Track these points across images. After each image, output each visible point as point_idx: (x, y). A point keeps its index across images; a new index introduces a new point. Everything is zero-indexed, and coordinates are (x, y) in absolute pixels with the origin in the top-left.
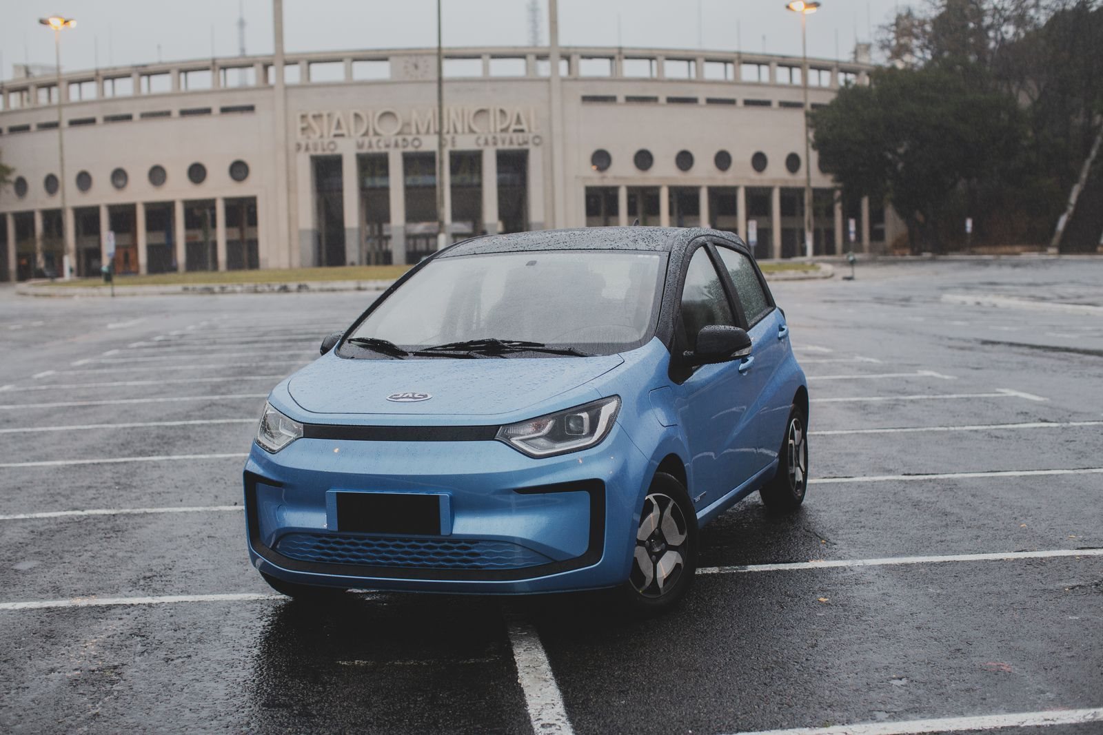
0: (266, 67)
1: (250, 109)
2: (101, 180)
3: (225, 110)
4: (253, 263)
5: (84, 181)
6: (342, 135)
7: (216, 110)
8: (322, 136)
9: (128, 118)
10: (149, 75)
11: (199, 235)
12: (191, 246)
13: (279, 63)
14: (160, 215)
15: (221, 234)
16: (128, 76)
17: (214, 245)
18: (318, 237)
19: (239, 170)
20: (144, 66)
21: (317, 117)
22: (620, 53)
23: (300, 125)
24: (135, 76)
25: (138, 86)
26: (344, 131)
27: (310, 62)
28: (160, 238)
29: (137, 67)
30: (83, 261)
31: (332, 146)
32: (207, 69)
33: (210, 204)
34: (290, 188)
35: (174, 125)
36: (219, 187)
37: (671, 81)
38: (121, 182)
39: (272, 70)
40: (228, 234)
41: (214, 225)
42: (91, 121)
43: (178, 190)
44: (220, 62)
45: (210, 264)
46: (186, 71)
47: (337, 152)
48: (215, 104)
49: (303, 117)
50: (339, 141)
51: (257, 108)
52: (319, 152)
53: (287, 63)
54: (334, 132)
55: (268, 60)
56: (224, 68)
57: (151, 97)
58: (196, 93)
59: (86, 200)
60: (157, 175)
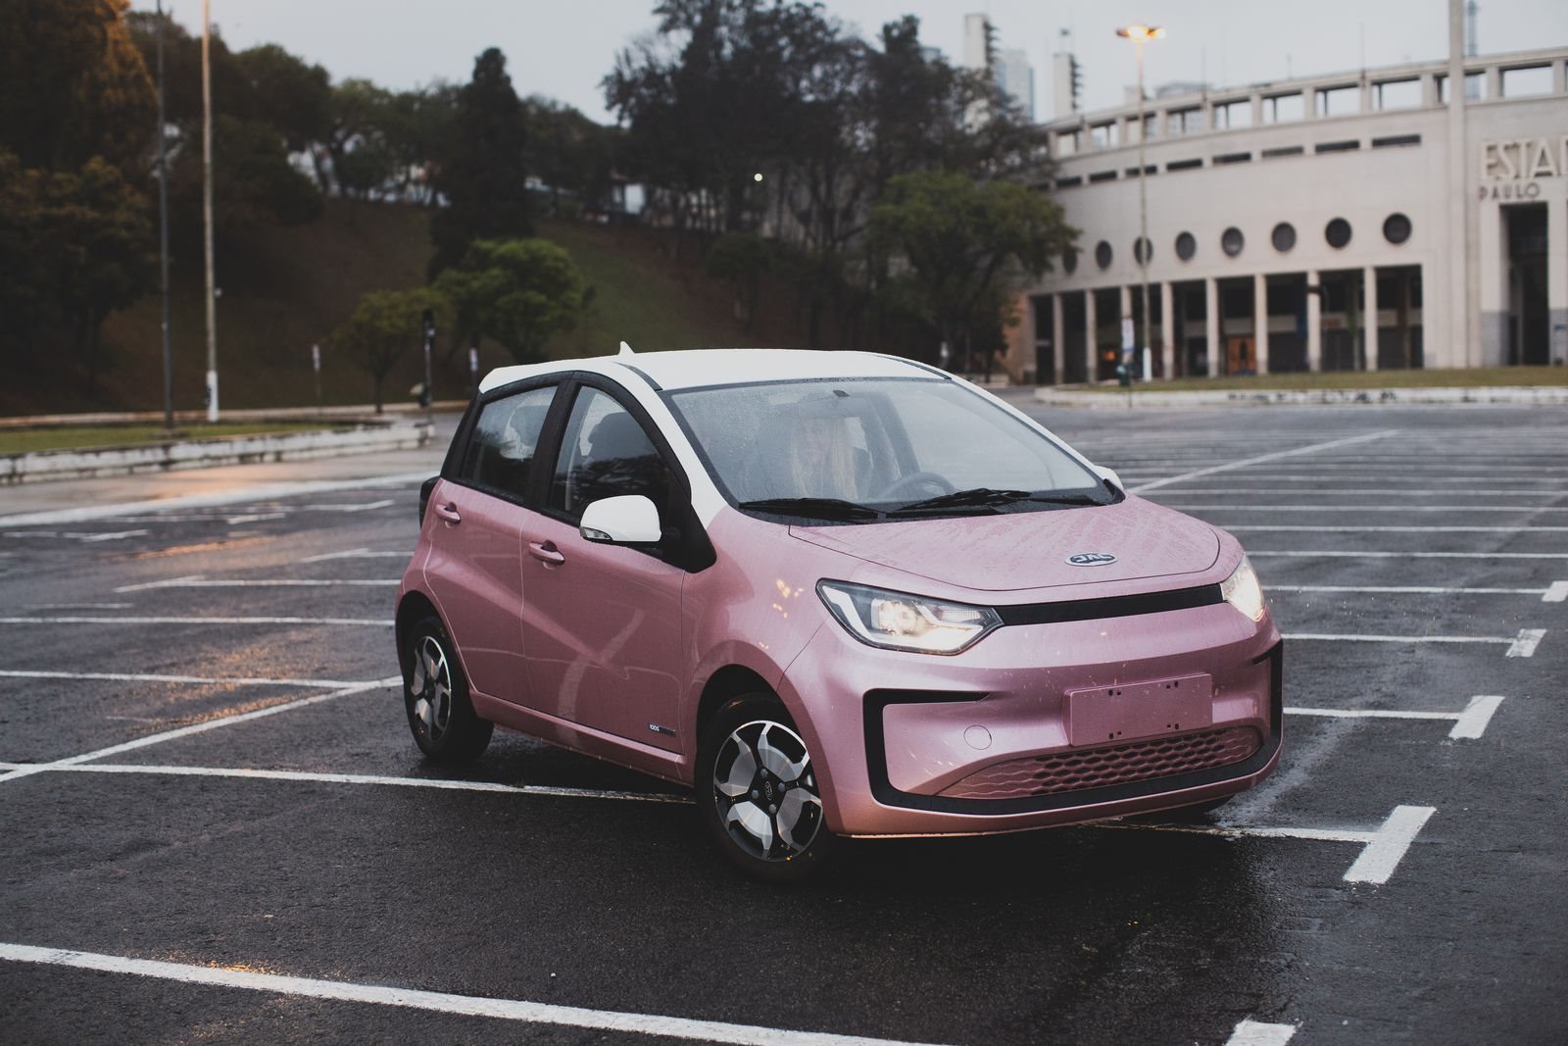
0: (1439, 79)
1: (1414, 140)
2: (1208, 244)
3: (1378, 143)
4: (1416, 359)
5: (1185, 245)
6: (1549, 174)
7: (1366, 144)
8: (1517, 177)
9: (1245, 157)
10: (1274, 97)
11: (1342, 320)
12: (1329, 336)
13: (1456, 74)
14: (1287, 291)
15: (1370, 319)
16: (1245, 100)
17: (1362, 333)
18: (1510, 322)
19: (1397, 228)
20: (1267, 85)
21: (1513, 147)
23: (1485, 161)
24: (1255, 99)
25: (1259, 114)
26: (1551, 168)
27: (1503, 70)
28: (1287, 325)
29: (1256, 86)
30: (1185, 358)
31: (1532, 191)
32: (1354, 86)
33: (1355, 276)
34: (1471, 250)
35: (1311, 166)
36: (1368, 252)
38: (1234, 247)
39: (1446, 83)
40: (1379, 318)
41: (1362, 306)
42: (1196, 164)
43: (1312, 257)
44: (1375, 76)
45: (1357, 364)
46: (1325, 90)
47: (1540, 198)
48: (1365, 135)
49: (1491, 149)
50: (1541, 181)
51: (1424, 140)
52: (1513, 200)
53: (1471, 73)
54: (1535, 169)
55: (1440, 69)
56: (1379, 83)
57: (1277, 127)
58: (1338, 120)
59: (1188, 272)
60: (1284, 237)
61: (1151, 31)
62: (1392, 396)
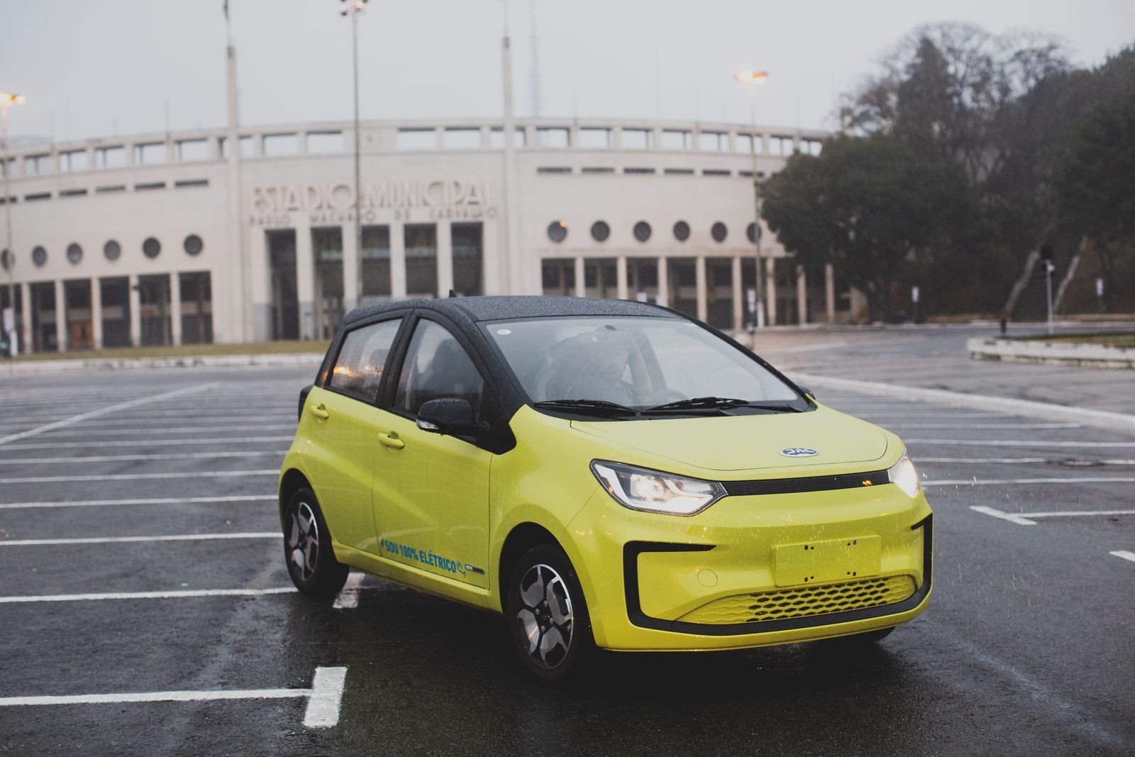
0: (221, 141)
1: (203, 183)
2: (57, 255)
3: (180, 184)
4: (208, 337)
5: (39, 255)
6: (295, 209)
7: (170, 185)
8: (275, 210)
9: (83, 192)
10: (105, 149)
11: (154, 309)
12: (147, 322)
13: (232, 137)
14: (115, 290)
15: (176, 309)
16: (82, 150)
17: (169, 319)
18: (273, 311)
19: (193, 245)
20: (99, 140)
21: (271, 191)
22: (576, 124)
23: (254, 198)
24: (90, 151)
25: (94, 162)
26: (297, 204)
27: (264, 136)
28: (116, 313)
29: (92, 141)
30: (40, 338)
31: (286, 220)
32: (160, 143)
33: (164, 279)
34: (245, 261)
35: (130, 200)
36: (173, 262)
37: (628, 151)
38: (76, 257)
39: (226, 144)
40: (183, 308)
41: (169, 300)
42: (47, 196)
43: (133, 265)
44: (175, 136)
45: (167, 341)
46: (141, 146)
47: (291, 225)
48: (170, 178)
49: (258, 191)
50: (293, 215)
51: (212, 182)
52: (273, 226)
53: (242, 137)
54: (288, 205)
55: (221, 134)
56: (179, 142)
57: (106, 171)
58: (150, 167)
59: (42, 275)
60: (112, 250)
61: (13, 97)
62: (201, 362)
